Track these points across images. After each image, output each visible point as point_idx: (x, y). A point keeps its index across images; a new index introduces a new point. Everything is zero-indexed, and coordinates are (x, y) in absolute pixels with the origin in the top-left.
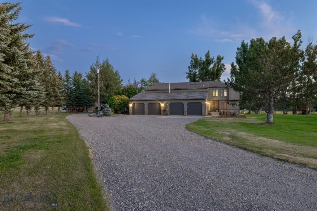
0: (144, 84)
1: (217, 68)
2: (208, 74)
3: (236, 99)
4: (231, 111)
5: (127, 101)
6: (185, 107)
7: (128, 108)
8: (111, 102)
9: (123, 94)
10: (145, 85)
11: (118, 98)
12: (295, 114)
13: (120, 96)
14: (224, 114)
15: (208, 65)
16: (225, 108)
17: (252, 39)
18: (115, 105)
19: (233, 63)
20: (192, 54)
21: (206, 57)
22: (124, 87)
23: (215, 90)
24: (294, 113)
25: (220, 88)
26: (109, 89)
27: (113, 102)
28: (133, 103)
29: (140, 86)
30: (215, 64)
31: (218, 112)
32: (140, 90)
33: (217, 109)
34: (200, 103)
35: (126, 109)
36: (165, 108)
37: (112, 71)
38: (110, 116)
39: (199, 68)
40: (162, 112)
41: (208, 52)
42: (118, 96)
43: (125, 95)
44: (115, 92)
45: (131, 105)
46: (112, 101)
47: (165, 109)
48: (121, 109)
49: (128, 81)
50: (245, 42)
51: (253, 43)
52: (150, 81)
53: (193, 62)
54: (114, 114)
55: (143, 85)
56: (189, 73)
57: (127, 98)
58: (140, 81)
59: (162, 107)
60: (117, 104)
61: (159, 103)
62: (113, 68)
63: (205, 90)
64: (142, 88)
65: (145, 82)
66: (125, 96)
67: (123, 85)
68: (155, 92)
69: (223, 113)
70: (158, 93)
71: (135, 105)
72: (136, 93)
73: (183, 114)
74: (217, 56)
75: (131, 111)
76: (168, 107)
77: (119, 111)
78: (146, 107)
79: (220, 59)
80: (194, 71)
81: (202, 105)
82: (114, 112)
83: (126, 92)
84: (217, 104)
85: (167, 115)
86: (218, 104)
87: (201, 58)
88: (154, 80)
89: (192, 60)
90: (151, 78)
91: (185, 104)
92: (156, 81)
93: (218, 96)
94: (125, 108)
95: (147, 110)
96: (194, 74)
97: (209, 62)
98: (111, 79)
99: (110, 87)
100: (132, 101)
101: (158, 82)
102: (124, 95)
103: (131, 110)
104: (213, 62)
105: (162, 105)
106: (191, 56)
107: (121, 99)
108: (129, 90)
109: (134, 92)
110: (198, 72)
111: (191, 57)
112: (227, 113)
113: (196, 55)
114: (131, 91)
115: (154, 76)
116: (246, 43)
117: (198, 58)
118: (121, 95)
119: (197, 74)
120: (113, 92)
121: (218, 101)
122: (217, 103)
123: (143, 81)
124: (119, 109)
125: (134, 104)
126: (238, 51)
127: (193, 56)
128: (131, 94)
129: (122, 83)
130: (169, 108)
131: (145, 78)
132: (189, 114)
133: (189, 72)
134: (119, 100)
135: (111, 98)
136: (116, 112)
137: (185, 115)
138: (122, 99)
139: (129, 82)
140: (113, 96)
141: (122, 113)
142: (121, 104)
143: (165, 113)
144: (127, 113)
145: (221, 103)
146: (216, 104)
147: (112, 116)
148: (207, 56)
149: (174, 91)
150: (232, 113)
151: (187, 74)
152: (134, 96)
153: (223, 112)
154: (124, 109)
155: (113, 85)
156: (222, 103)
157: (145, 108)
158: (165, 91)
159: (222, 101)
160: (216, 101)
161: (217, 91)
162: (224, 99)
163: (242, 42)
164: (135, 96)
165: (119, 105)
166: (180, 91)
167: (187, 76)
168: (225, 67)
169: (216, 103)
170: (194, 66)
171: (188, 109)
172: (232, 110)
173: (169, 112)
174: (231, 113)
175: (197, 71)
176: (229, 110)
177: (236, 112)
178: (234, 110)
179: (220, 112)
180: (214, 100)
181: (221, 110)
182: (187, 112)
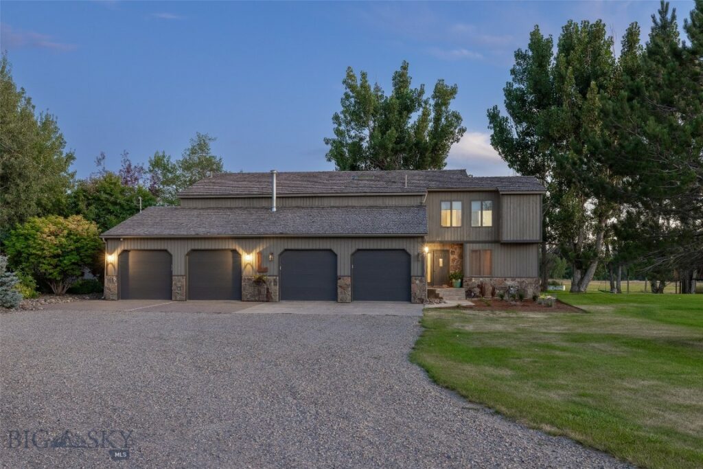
0: (164, 175)
1: (436, 128)
2: (403, 145)
3: (527, 238)
4: (509, 283)
5: (95, 240)
6: (344, 267)
7: (99, 269)
8: (19, 246)
9: (78, 213)
10: (167, 182)
11: (53, 228)
12: (690, 292)
13: (61, 219)
14: (483, 293)
15: (405, 113)
16: (486, 270)
17: (570, 23)
18: (40, 257)
19: (495, 108)
20: (349, 68)
21: (395, 85)
22: (82, 183)
23: (451, 202)
24: (685, 290)
25: (468, 194)
26: (13, 188)
27: (28, 246)
28: (119, 251)
29: (148, 185)
30: (425, 114)
31: (461, 286)
32: (150, 198)
33: (456, 277)
34: (404, 250)
35: (88, 276)
36: (261, 269)
37: (25, 116)
38: (12, 307)
39: (371, 124)
40: (247, 290)
41: (405, 68)
42: (52, 218)
43: (86, 217)
44: (39, 204)
45: (111, 259)
46: (27, 239)
47: (258, 275)
48: (65, 274)
49: (99, 162)
50: (541, 32)
51: (575, 36)
52: (187, 166)
53: (352, 100)
54: (33, 296)
55: (158, 178)
56: (334, 142)
57: (93, 228)
58: (147, 166)
59: (249, 267)
60: (46, 253)
61: (234, 251)
62: (33, 102)
63: (415, 202)
64: (157, 191)
65: (165, 169)
66: (84, 221)
67: (77, 177)
68: (212, 204)
69: (477, 290)
70: (230, 208)
71: (132, 257)
72: (131, 209)
73: (333, 297)
74: (436, 82)
75: (111, 284)
76: (274, 269)
77: (57, 282)
78: (179, 266)
79: (444, 95)
80: (353, 133)
81: (412, 260)
82: (37, 289)
83: (89, 205)
84: (456, 256)
85: (268, 299)
86: (462, 256)
87: (377, 89)
88: (202, 163)
89: (348, 90)
90: (193, 152)
91: (344, 253)
92: (210, 165)
93: (460, 225)
94: (87, 270)
95: (184, 281)
96: (354, 144)
97: (406, 103)
98: (21, 146)
99: (18, 181)
100: (117, 239)
101: (219, 168)
102: (79, 217)
103: (111, 281)
104: (420, 105)
105: (249, 259)
106: (345, 76)
107: (66, 232)
108: (104, 196)
109: (122, 207)
110: (368, 139)
111: (344, 82)
112: (494, 289)
113: (364, 75)
114: (112, 199)
115: (202, 146)
116: (546, 37)
117: (369, 87)
118: (66, 217)
119: (365, 144)
120: (33, 203)
121: (461, 245)
122: (457, 251)
123: (158, 163)
124: (60, 274)
125: (125, 252)
126: (518, 64)
127: (350, 76)
128: (110, 212)
129: (71, 169)
130: (276, 273)
131: (167, 154)
132: (361, 294)
133: (335, 137)
134: (56, 236)
135: (18, 225)
136: (44, 286)
137: (343, 302)
138: (69, 234)
139: (100, 168)
140: (31, 219)
141: (72, 292)
142: (65, 254)
143: (260, 290)
144: (94, 290)
145: (474, 251)
146: (452, 257)
147: (23, 308)
148: (401, 80)
149: (294, 203)
150: (512, 291)
151: (327, 143)
152: (124, 219)
153: (478, 286)
154: (83, 274)
155: (31, 173)
156: (476, 251)
157: (174, 273)
158: (256, 203)
159: (476, 247)
160: (453, 243)
161: (457, 205)
162: (483, 238)
163: (533, 30)
164: (129, 221)
165: (57, 256)
166: (316, 202)
167: (328, 151)
168: (463, 125)
169: (453, 253)
170: (353, 113)
171: (355, 275)
172: (513, 279)
173: (275, 289)
174: (507, 290)
175: (366, 132)
176: (501, 279)
177: (526, 287)
178: (519, 280)
179: (468, 285)
180: (446, 239)
181: (473, 281)
182: (350, 289)
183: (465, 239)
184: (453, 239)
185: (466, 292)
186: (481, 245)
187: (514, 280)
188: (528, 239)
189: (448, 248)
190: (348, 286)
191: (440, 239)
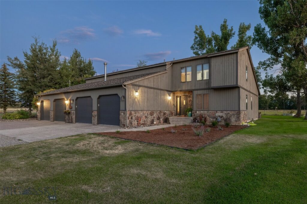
4: (219, 114)
6: (95, 106)
16: (205, 106)
20: (196, 26)
21: (222, 30)
23: (186, 67)
25: (195, 62)
28: (41, 100)
31: (191, 116)
33: (189, 111)
34: (117, 94)
36: (71, 107)
41: (225, 22)
45: (39, 104)
53: (198, 39)
59: (67, 106)
69: (200, 118)
75: (38, 114)
78: (52, 106)
79: (243, 29)
81: (120, 100)
84: (191, 99)
85: (72, 122)
86: (193, 98)
87: (213, 33)
89: (196, 35)
91: (95, 98)
93: (190, 80)
95: (52, 113)
97: (226, 37)
104: (232, 36)
105: (67, 102)
111: (194, 32)
121: (192, 92)
130: (74, 109)
137: (94, 125)
145: (197, 95)
146: (189, 99)
148: (224, 27)
156: (199, 95)
159: (199, 92)
161: (189, 69)
162: (203, 86)
169: (189, 96)
173: (74, 117)
176: (214, 112)
177: (230, 117)
178: (225, 112)
179: (194, 115)
180: (183, 89)
181: (198, 113)
182: (97, 117)
183: (193, 88)
184: (187, 89)
185: (194, 119)
186: (202, 91)
187: (222, 112)
188: (228, 84)
189: (187, 94)
190: (96, 115)
191: (180, 89)
